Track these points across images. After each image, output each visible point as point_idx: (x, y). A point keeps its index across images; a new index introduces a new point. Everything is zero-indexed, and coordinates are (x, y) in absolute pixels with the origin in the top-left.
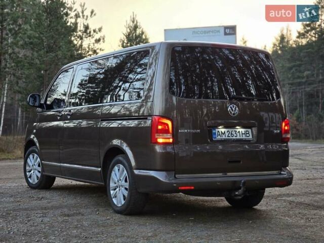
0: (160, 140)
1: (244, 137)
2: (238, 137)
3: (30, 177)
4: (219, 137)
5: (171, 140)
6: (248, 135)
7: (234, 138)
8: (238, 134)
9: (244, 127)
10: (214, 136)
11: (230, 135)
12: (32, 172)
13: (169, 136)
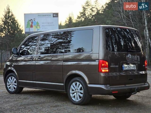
0: (103, 71)
1: (133, 69)
2: (131, 69)
3: (10, 88)
4: (125, 69)
5: (107, 71)
6: (135, 68)
7: (130, 69)
8: (131, 67)
9: (133, 64)
10: (123, 68)
11: (128, 68)
12: (11, 85)
13: (107, 68)
